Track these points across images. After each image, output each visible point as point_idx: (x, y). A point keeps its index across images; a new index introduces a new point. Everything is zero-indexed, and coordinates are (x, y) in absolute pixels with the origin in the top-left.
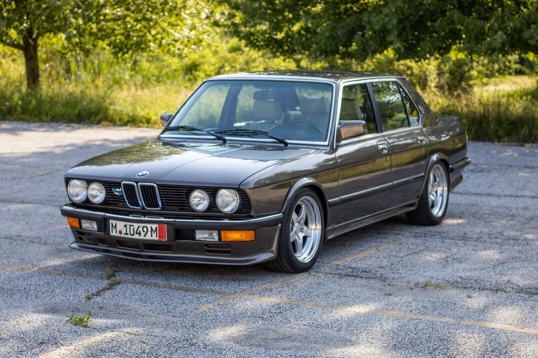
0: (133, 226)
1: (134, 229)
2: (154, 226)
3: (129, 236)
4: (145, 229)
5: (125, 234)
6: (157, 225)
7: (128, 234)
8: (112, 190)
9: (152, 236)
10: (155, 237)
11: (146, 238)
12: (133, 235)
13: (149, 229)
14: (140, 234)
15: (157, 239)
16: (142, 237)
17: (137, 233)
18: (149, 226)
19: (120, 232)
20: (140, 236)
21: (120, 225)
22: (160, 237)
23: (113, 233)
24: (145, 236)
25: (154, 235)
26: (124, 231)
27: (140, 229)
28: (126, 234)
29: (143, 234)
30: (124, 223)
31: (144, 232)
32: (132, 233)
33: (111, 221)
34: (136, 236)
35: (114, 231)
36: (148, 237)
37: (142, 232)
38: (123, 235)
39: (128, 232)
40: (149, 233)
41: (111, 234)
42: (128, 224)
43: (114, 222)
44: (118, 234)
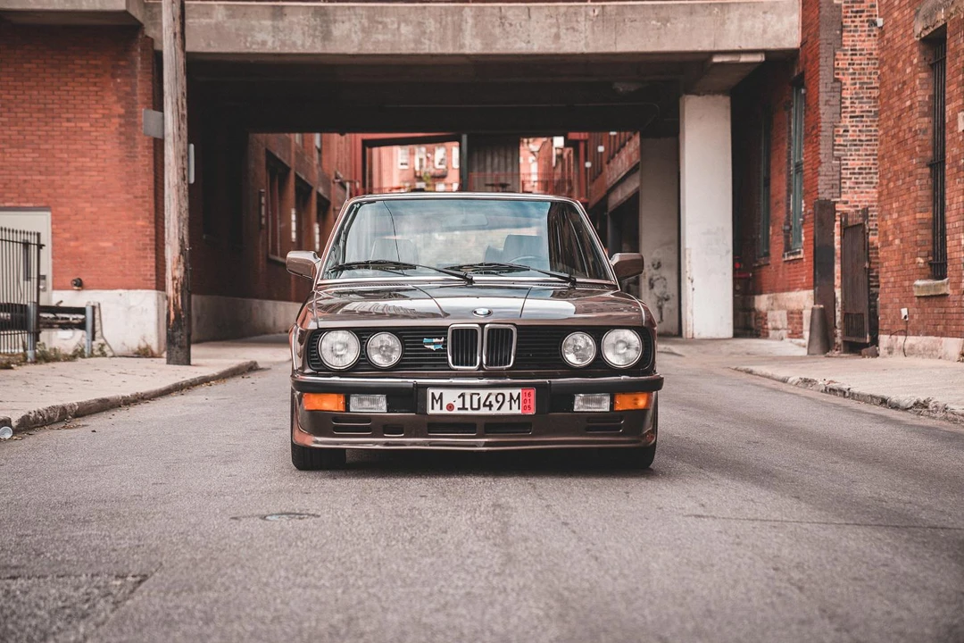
0: (478, 394)
1: (479, 400)
2: (516, 392)
3: (470, 412)
4: (500, 398)
5: (459, 409)
6: (520, 391)
8: (422, 342)
9: (511, 409)
10: (516, 410)
11: (501, 412)
12: (479, 408)
13: (508, 398)
14: (490, 406)
15: (520, 412)
16: (494, 411)
17: (485, 405)
18: (507, 392)
19: (450, 407)
20: (490, 409)
21: (451, 396)
22: (525, 408)
23: (434, 410)
24: (499, 409)
25: (515, 406)
26: (458, 404)
27: (492, 398)
28: (464, 408)
29: (496, 406)
30: (460, 391)
31: (498, 402)
32: (475, 406)
33: (430, 391)
34: (484, 411)
35: (437, 406)
36: (505, 410)
37: (494, 403)
38: (455, 412)
39: (468, 405)
40: (507, 404)
41: (430, 411)
42: (468, 392)
43: (437, 392)
44: (445, 411)
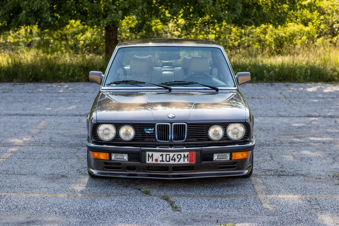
0: (169, 155)
1: (170, 157)
2: (186, 154)
3: (165, 162)
4: (179, 156)
5: (160, 161)
6: (188, 153)
7: (164, 161)
8: (144, 130)
9: (184, 161)
10: (186, 161)
12: (169, 161)
13: (183, 156)
14: (175, 160)
15: (188, 162)
16: (176, 162)
17: (172, 160)
18: (182, 154)
19: (156, 160)
20: (175, 161)
21: (157, 155)
22: (190, 161)
23: (149, 161)
24: (179, 161)
25: (186, 160)
26: (160, 159)
27: (176, 157)
28: (163, 161)
29: (177, 160)
30: (161, 153)
31: (178, 158)
32: (168, 160)
33: (147, 153)
34: (172, 162)
35: (150, 160)
36: (182, 162)
37: (176, 158)
38: (159, 162)
39: (164, 159)
40: (182, 159)
41: (147, 162)
42: (164, 154)
43: (150, 153)
44: (154, 162)
